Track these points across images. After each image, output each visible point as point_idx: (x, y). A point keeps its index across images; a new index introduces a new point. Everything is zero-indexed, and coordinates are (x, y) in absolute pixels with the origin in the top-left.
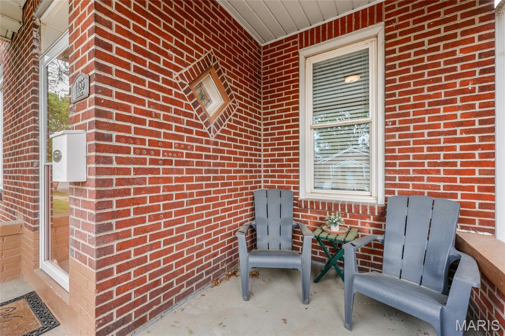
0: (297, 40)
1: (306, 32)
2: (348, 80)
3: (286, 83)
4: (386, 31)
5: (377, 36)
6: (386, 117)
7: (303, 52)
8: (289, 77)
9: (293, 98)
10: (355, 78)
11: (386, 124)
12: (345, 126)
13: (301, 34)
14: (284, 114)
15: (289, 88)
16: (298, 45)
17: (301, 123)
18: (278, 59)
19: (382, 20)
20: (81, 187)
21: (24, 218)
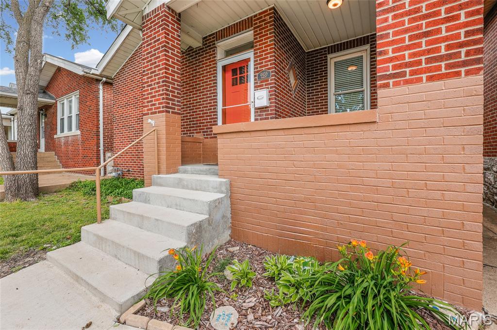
0: (327, 49)
1: (332, 46)
2: (350, 69)
3: (320, 72)
4: (371, 48)
5: (367, 50)
6: (371, 87)
7: (329, 56)
8: (322, 69)
9: (325, 79)
10: (354, 68)
11: (371, 90)
12: (351, 93)
13: (329, 47)
14: (319, 87)
15: (322, 74)
16: (327, 52)
17: (328, 92)
18: (316, 59)
19: (368, 43)
20: (265, 109)
21: (204, 135)
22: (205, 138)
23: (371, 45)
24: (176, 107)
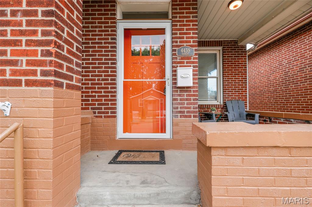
5: (220, 50)
11: (223, 79)
19: (222, 46)
20: (186, 89)
21: (95, 113)
22: (97, 117)
23: (223, 47)
24: (75, 76)
